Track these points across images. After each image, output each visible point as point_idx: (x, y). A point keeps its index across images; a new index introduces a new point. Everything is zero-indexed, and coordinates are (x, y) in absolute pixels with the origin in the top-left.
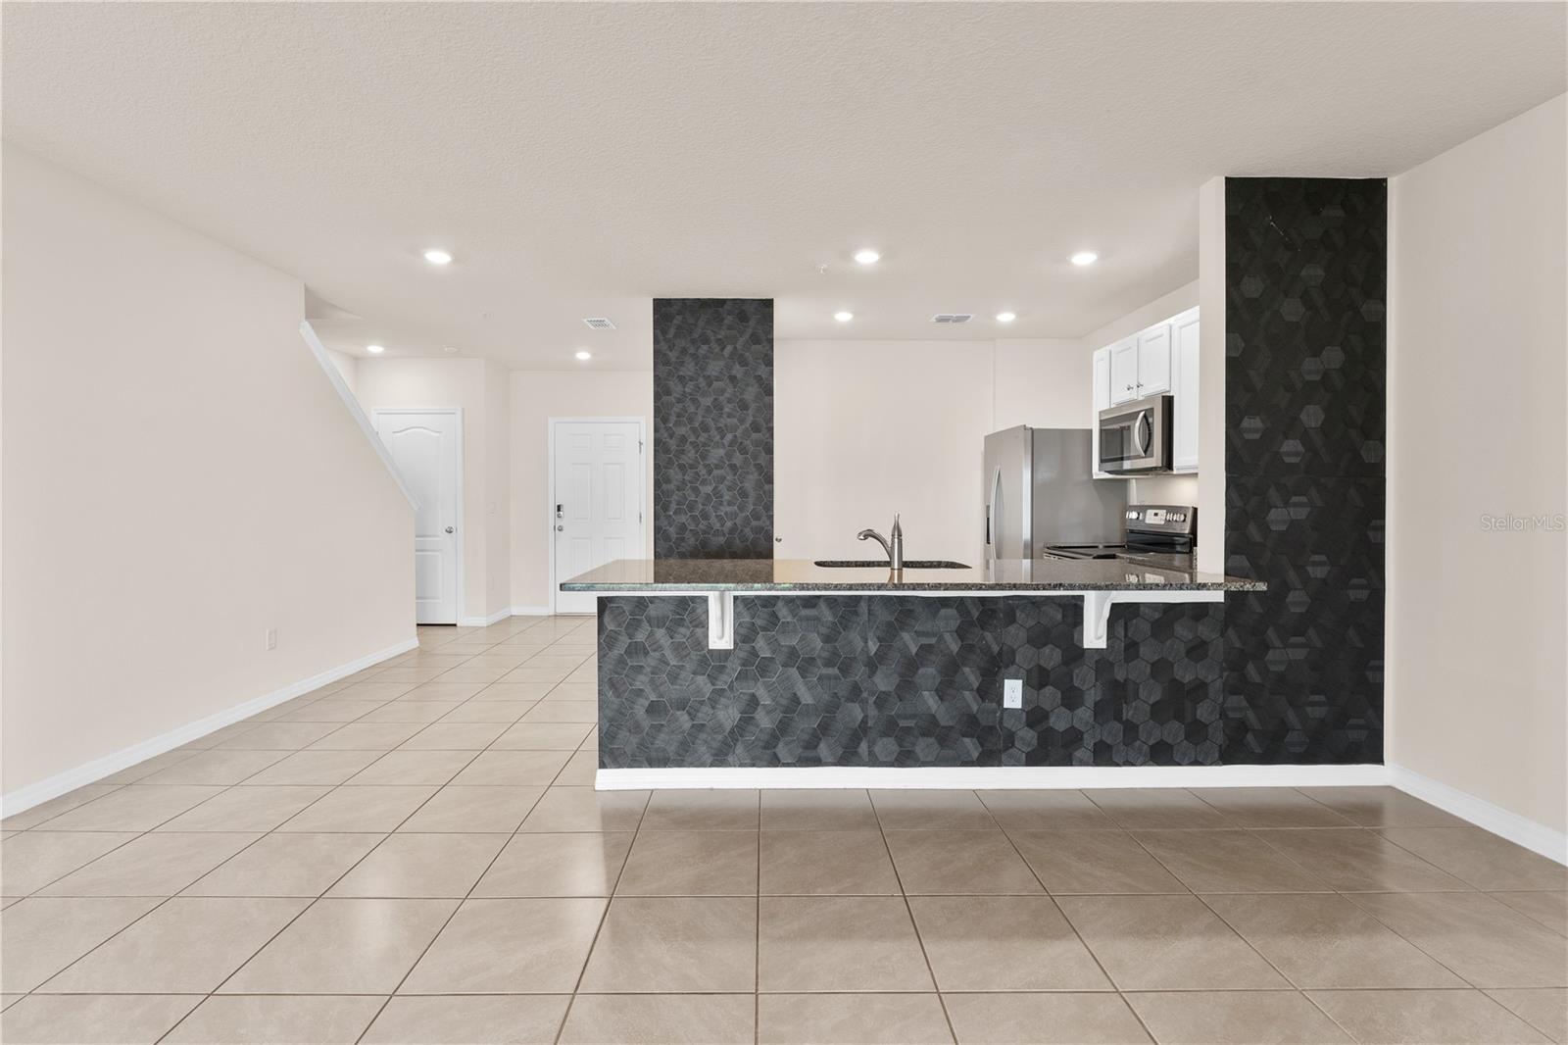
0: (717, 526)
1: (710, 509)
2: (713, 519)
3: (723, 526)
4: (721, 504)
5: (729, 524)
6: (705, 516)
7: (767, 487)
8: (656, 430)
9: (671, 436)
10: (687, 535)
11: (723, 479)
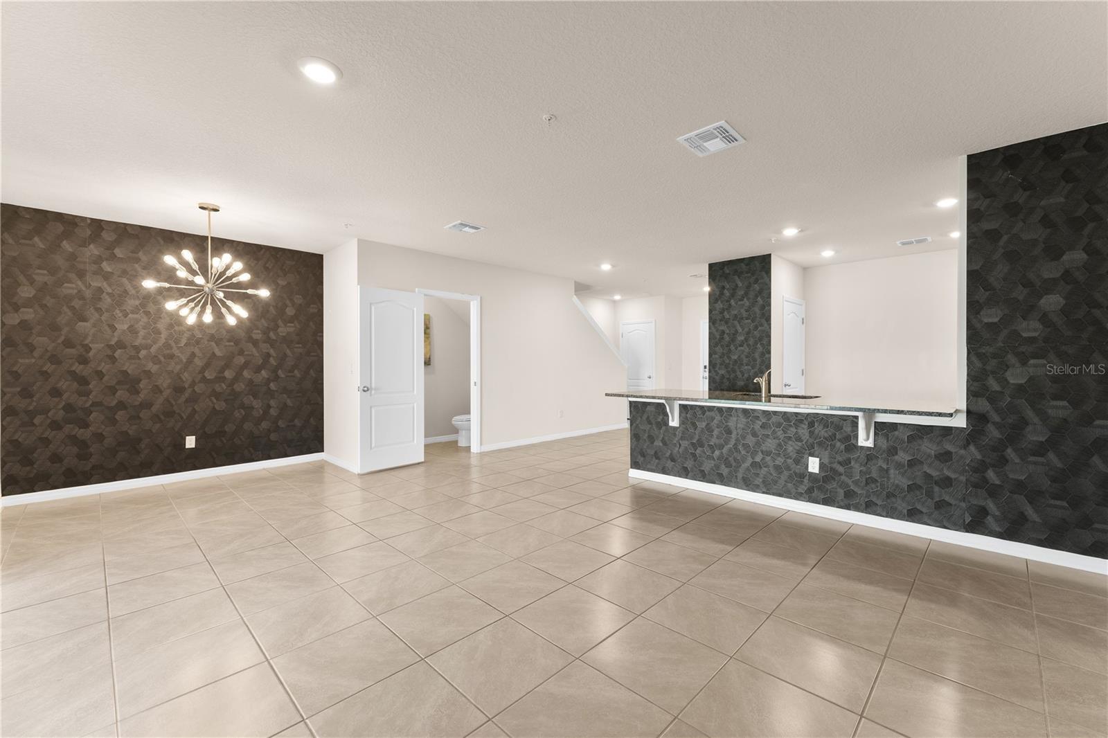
0: (740, 376)
1: (736, 367)
2: (738, 373)
3: (743, 376)
4: (742, 364)
5: (746, 375)
6: (734, 371)
7: (767, 356)
8: (710, 328)
9: (717, 331)
10: (725, 380)
11: (743, 351)
